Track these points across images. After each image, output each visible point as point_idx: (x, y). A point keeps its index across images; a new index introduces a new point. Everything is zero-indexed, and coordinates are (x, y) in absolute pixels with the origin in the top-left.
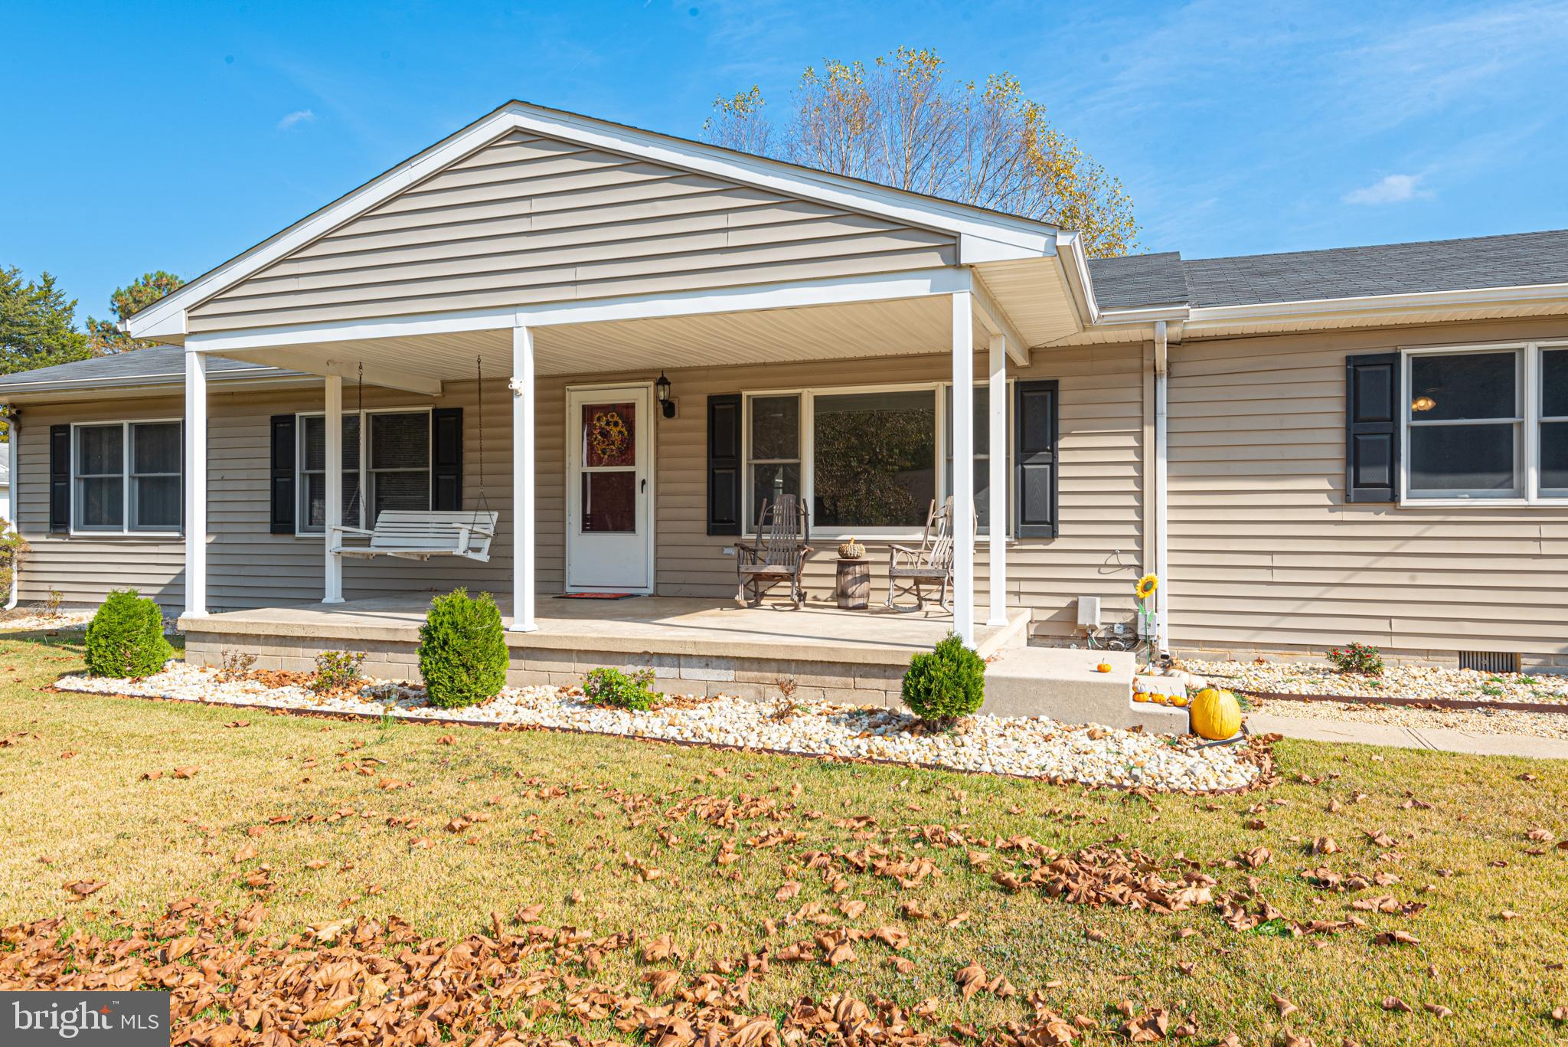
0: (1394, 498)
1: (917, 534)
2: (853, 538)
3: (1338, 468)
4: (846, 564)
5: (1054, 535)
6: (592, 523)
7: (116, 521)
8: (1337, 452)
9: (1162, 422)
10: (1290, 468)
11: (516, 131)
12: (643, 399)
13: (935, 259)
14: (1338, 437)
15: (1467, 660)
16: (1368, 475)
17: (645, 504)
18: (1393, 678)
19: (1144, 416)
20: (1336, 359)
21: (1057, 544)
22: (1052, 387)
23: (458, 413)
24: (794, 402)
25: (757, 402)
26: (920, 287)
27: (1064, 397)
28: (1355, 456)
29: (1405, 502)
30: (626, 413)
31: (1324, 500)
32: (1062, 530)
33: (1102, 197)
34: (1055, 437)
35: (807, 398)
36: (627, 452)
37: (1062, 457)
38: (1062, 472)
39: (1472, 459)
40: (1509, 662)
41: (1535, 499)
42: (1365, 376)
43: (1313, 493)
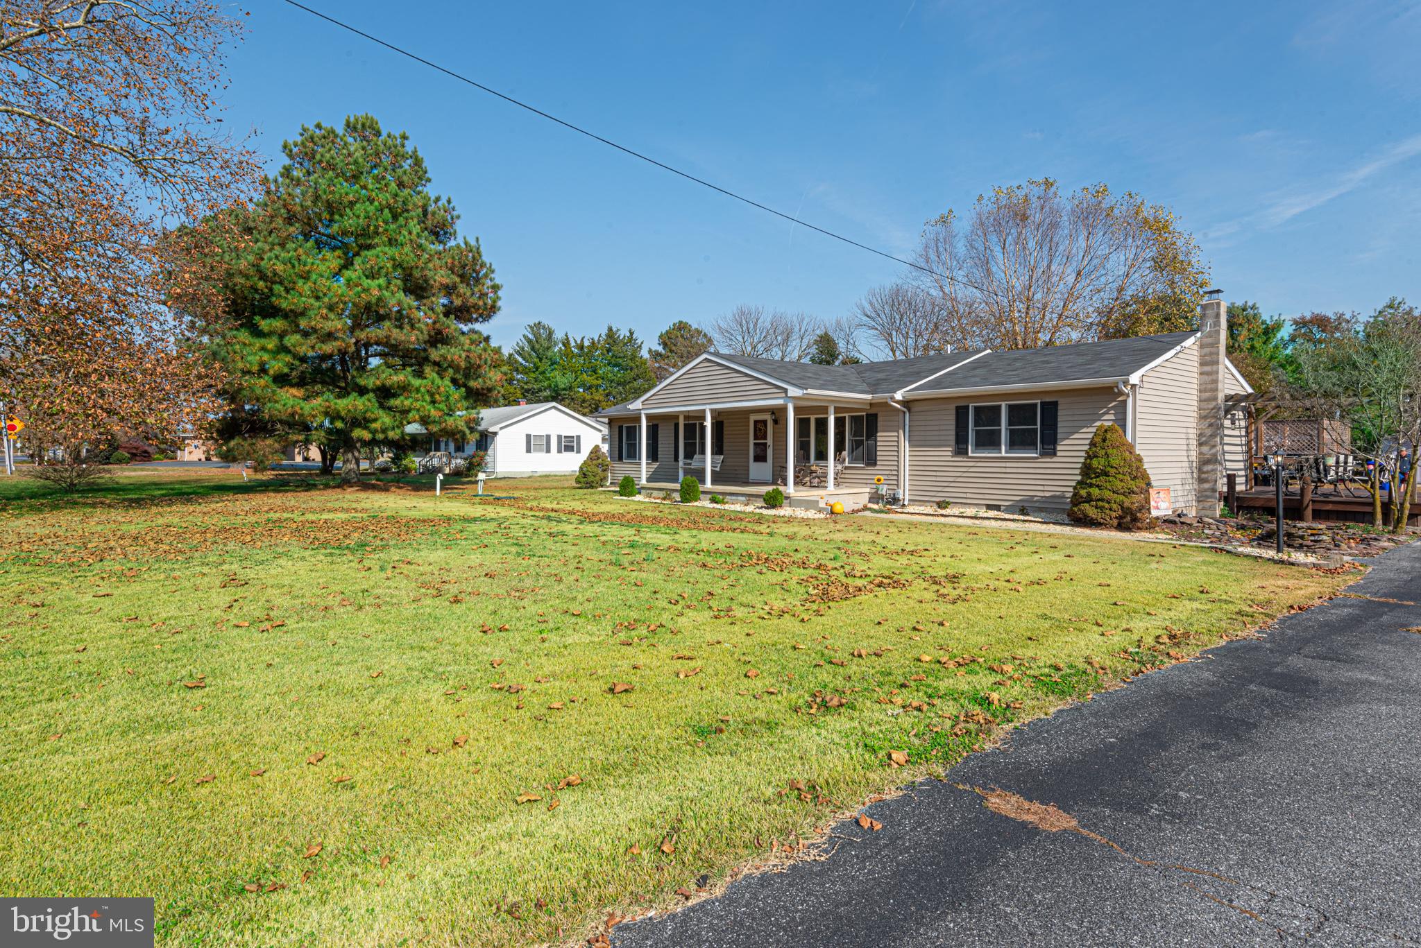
0: (967, 453)
3: (953, 443)
4: (812, 473)
5: (875, 464)
6: (756, 460)
7: (636, 457)
8: (953, 438)
9: (907, 427)
10: (942, 443)
11: (706, 359)
13: (784, 395)
14: (953, 433)
15: (989, 507)
16: (961, 446)
17: (770, 452)
19: (901, 426)
20: (952, 407)
21: (877, 468)
22: (876, 415)
23: (722, 422)
24: (809, 419)
26: (781, 402)
27: (879, 419)
28: (957, 440)
29: (970, 454)
30: (765, 422)
31: (950, 454)
32: (878, 463)
34: (876, 432)
35: (812, 418)
36: (765, 437)
37: (879, 439)
38: (879, 444)
39: (988, 440)
40: (997, 508)
41: (1003, 454)
42: (961, 413)
43: (947, 451)
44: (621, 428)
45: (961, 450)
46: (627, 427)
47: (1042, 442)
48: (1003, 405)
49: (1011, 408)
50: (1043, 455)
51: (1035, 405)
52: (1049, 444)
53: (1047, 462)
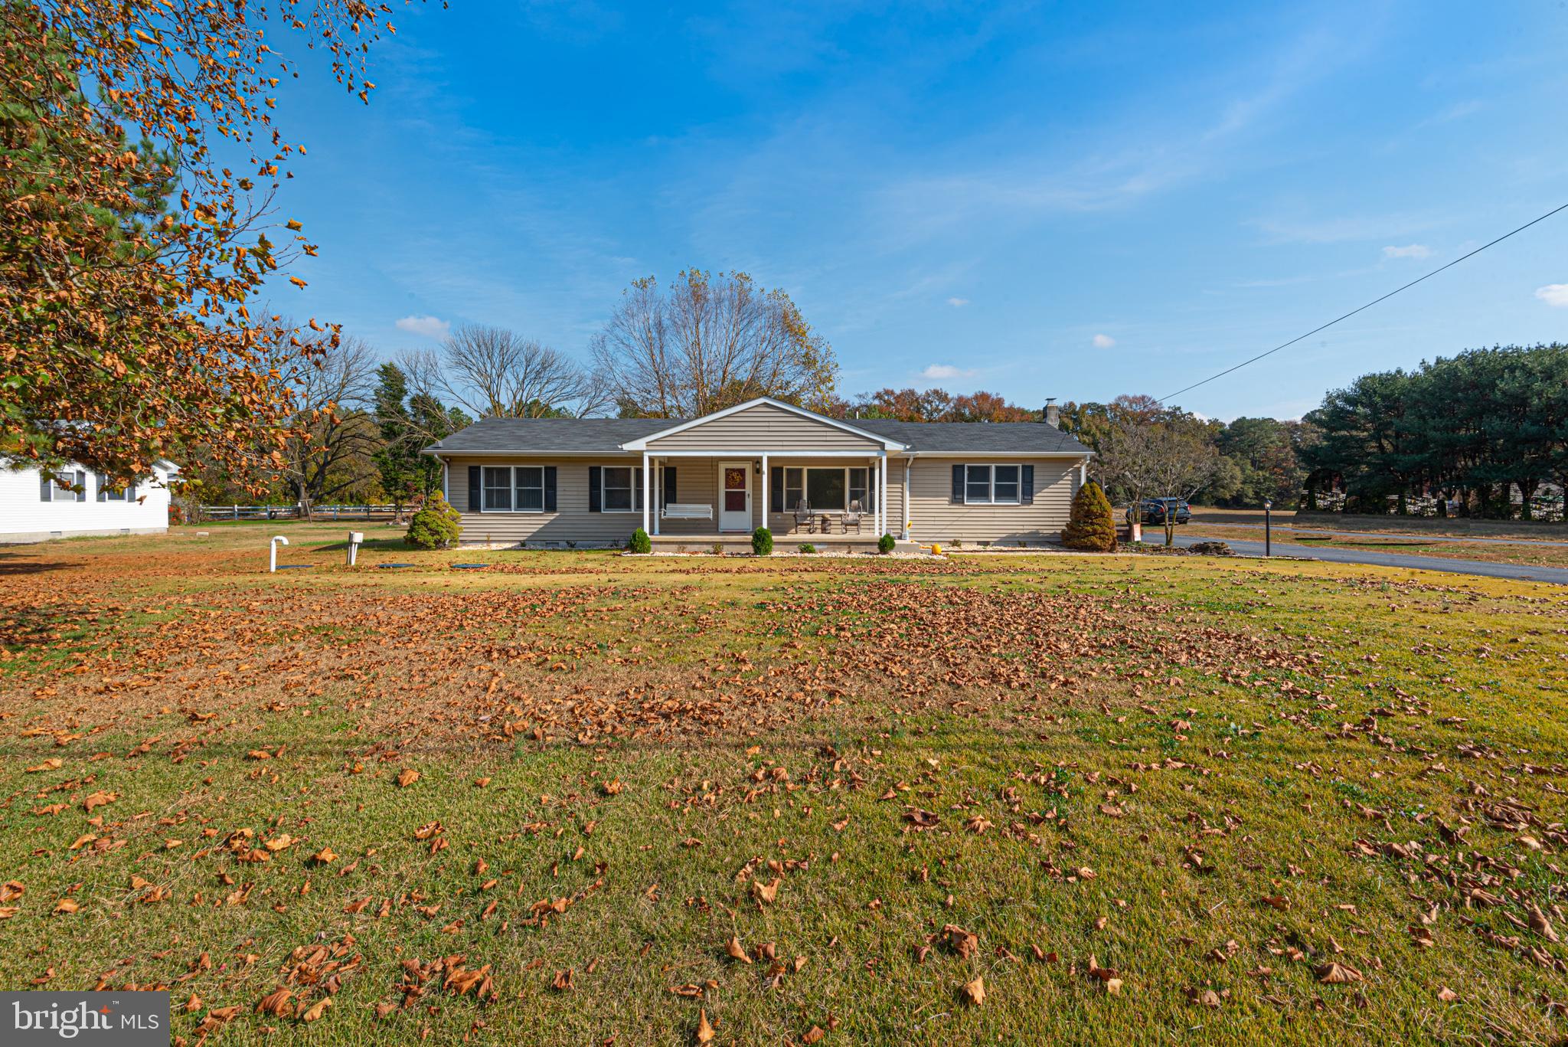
0: (963, 502)
1: (840, 512)
2: (827, 513)
3: (950, 494)
4: (824, 520)
6: (730, 507)
7: (509, 506)
8: (950, 490)
9: (908, 481)
10: (938, 494)
11: (766, 405)
12: (748, 468)
14: (950, 486)
15: (979, 543)
16: (957, 496)
17: (749, 502)
18: (964, 547)
19: (903, 480)
20: (950, 465)
23: (674, 469)
24: (800, 471)
25: (788, 470)
26: (874, 454)
28: (954, 492)
29: (965, 504)
30: (742, 472)
31: (947, 503)
33: (822, 351)
35: (805, 469)
36: (742, 485)
39: (980, 493)
40: (987, 543)
41: (993, 503)
42: (957, 470)
43: (945, 501)
44: (474, 473)
45: (957, 498)
46: (487, 469)
47: (1023, 493)
48: (993, 466)
49: (997, 468)
50: (1023, 504)
51: (1016, 468)
52: (1028, 495)
53: (1027, 509)
